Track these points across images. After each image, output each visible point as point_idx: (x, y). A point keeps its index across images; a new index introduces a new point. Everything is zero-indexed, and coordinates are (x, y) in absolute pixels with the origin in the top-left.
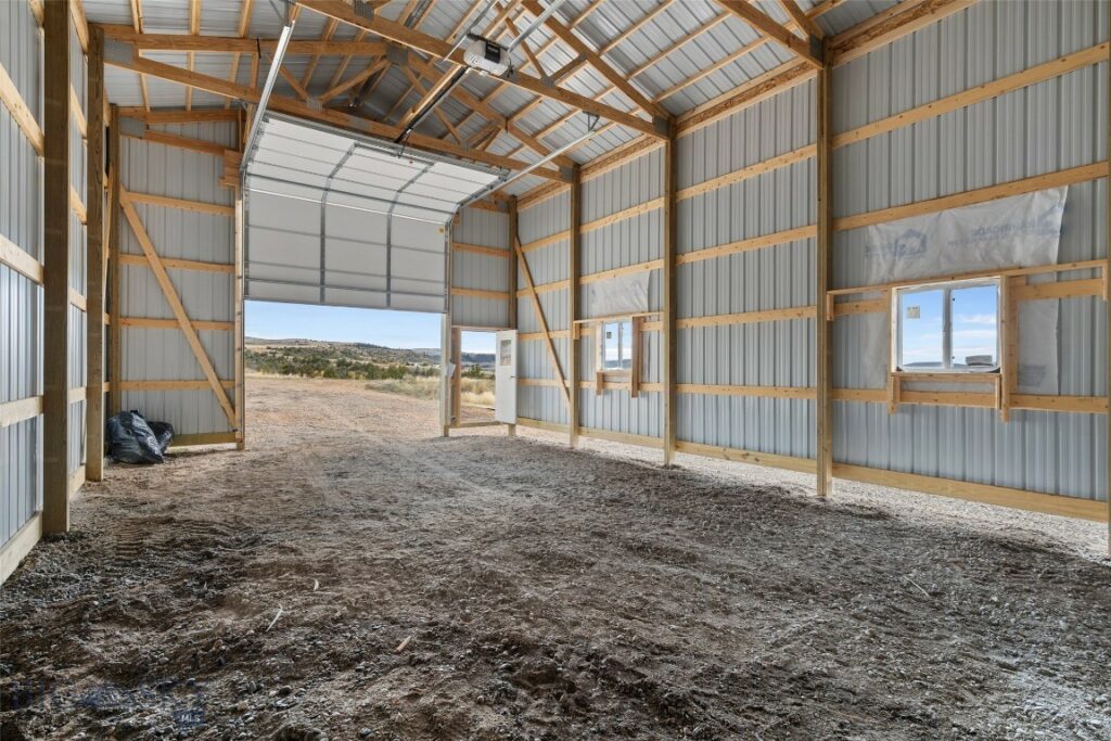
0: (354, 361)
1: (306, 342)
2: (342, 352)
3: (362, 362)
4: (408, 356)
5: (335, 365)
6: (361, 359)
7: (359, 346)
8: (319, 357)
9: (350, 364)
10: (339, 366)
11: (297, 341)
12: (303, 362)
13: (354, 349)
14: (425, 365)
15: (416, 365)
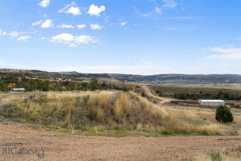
0: (30, 78)
1: (9, 70)
2: (25, 74)
3: (34, 79)
4: (56, 75)
5: (21, 80)
6: (34, 77)
7: (33, 71)
8: (13, 77)
9: (28, 79)
10: (22, 80)
11: (5, 70)
12: (6, 79)
13: (31, 73)
14: (64, 79)
15: (59, 79)
